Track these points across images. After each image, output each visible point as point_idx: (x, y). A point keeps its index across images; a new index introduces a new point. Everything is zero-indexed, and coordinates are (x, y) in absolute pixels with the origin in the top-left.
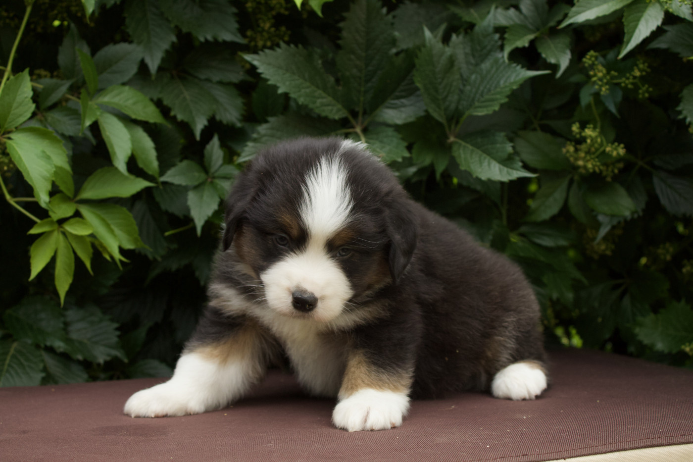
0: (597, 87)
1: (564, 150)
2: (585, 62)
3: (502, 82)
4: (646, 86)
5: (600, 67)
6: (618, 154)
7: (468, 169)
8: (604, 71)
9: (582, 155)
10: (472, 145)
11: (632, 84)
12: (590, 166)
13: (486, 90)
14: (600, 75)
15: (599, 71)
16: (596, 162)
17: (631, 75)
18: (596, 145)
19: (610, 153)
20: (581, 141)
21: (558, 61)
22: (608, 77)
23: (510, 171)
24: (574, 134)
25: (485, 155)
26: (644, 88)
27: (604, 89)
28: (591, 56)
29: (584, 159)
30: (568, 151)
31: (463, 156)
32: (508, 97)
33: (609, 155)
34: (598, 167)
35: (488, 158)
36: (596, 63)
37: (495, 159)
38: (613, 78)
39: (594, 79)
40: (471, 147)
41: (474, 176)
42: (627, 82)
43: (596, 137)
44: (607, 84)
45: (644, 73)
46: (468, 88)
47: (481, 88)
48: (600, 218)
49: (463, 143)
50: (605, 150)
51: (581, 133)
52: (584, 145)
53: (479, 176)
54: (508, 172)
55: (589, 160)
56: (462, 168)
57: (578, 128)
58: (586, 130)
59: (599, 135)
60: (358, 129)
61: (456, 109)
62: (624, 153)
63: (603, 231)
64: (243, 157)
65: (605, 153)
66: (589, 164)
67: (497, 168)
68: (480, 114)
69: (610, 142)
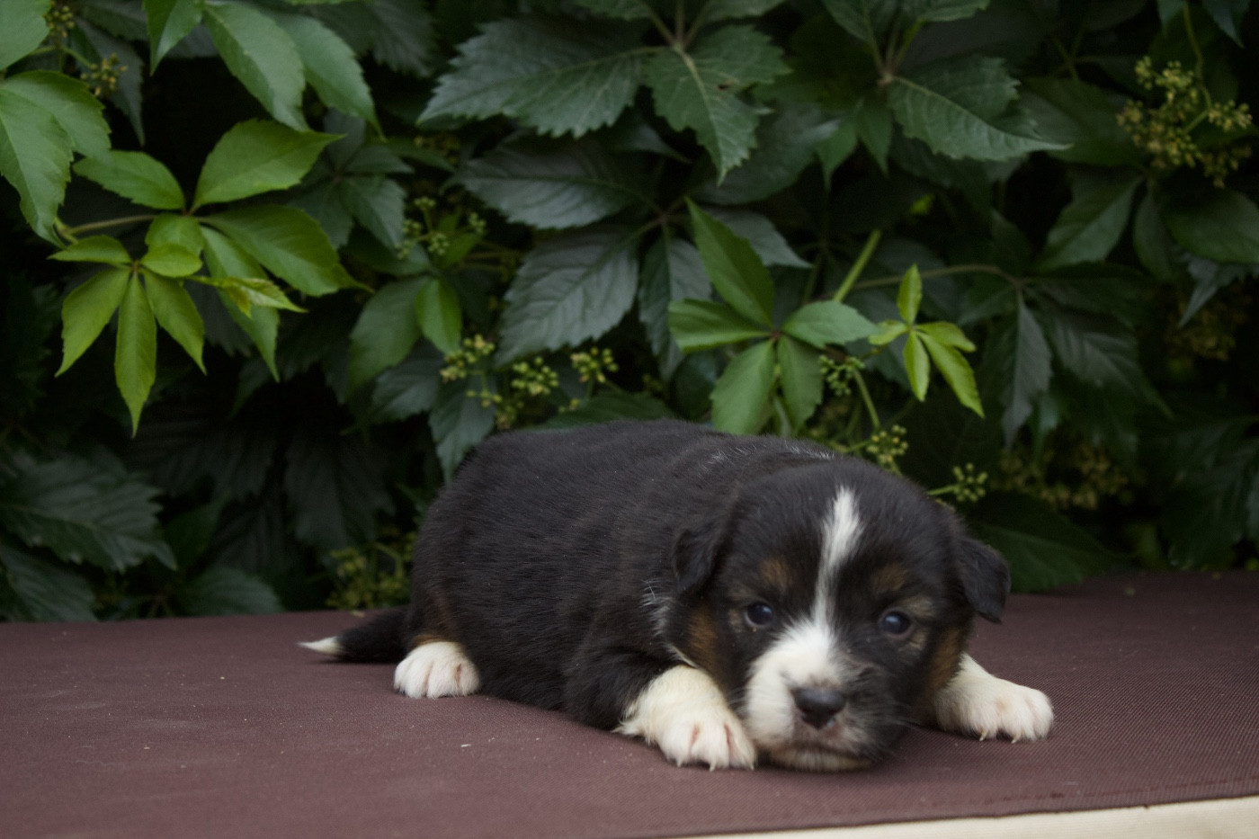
1: (1121, 119)
6: (1236, 124)
7: (923, 138)
9: (1159, 128)
10: (930, 88)
12: (1173, 151)
16: (1187, 143)
18: (1187, 106)
19: (1219, 123)
20: (1154, 99)
23: (1012, 138)
24: (1140, 81)
25: (958, 108)
29: (1163, 138)
30: (1128, 121)
31: (910, 110)
33: (1215, 129)
34: (1192, 153)
35: (965, 112)
37: (981, 116)
40: (928, 93)
41: (935, 151)
43: (1188, 87)
48: (1194, 270)
49: (912, 85)
50: (1207, 118)
51: (1153, 80)
52: (1164, 108)
53: (946, 152)
54: (1007, 143)
55: (1173, 140)
56: (910, 134)
57: (1148, 69)
58: (1166, 73)
59: (1195, 83)
60: (678, 47)
61: (898, 11)
62: (1249, 122)
63: (1199, 299)
64: (432, 111)
65: (1207, 126)
66: (1173, 149)
67: (985, 135)
68: (947, 19)
69: (1219, 98)
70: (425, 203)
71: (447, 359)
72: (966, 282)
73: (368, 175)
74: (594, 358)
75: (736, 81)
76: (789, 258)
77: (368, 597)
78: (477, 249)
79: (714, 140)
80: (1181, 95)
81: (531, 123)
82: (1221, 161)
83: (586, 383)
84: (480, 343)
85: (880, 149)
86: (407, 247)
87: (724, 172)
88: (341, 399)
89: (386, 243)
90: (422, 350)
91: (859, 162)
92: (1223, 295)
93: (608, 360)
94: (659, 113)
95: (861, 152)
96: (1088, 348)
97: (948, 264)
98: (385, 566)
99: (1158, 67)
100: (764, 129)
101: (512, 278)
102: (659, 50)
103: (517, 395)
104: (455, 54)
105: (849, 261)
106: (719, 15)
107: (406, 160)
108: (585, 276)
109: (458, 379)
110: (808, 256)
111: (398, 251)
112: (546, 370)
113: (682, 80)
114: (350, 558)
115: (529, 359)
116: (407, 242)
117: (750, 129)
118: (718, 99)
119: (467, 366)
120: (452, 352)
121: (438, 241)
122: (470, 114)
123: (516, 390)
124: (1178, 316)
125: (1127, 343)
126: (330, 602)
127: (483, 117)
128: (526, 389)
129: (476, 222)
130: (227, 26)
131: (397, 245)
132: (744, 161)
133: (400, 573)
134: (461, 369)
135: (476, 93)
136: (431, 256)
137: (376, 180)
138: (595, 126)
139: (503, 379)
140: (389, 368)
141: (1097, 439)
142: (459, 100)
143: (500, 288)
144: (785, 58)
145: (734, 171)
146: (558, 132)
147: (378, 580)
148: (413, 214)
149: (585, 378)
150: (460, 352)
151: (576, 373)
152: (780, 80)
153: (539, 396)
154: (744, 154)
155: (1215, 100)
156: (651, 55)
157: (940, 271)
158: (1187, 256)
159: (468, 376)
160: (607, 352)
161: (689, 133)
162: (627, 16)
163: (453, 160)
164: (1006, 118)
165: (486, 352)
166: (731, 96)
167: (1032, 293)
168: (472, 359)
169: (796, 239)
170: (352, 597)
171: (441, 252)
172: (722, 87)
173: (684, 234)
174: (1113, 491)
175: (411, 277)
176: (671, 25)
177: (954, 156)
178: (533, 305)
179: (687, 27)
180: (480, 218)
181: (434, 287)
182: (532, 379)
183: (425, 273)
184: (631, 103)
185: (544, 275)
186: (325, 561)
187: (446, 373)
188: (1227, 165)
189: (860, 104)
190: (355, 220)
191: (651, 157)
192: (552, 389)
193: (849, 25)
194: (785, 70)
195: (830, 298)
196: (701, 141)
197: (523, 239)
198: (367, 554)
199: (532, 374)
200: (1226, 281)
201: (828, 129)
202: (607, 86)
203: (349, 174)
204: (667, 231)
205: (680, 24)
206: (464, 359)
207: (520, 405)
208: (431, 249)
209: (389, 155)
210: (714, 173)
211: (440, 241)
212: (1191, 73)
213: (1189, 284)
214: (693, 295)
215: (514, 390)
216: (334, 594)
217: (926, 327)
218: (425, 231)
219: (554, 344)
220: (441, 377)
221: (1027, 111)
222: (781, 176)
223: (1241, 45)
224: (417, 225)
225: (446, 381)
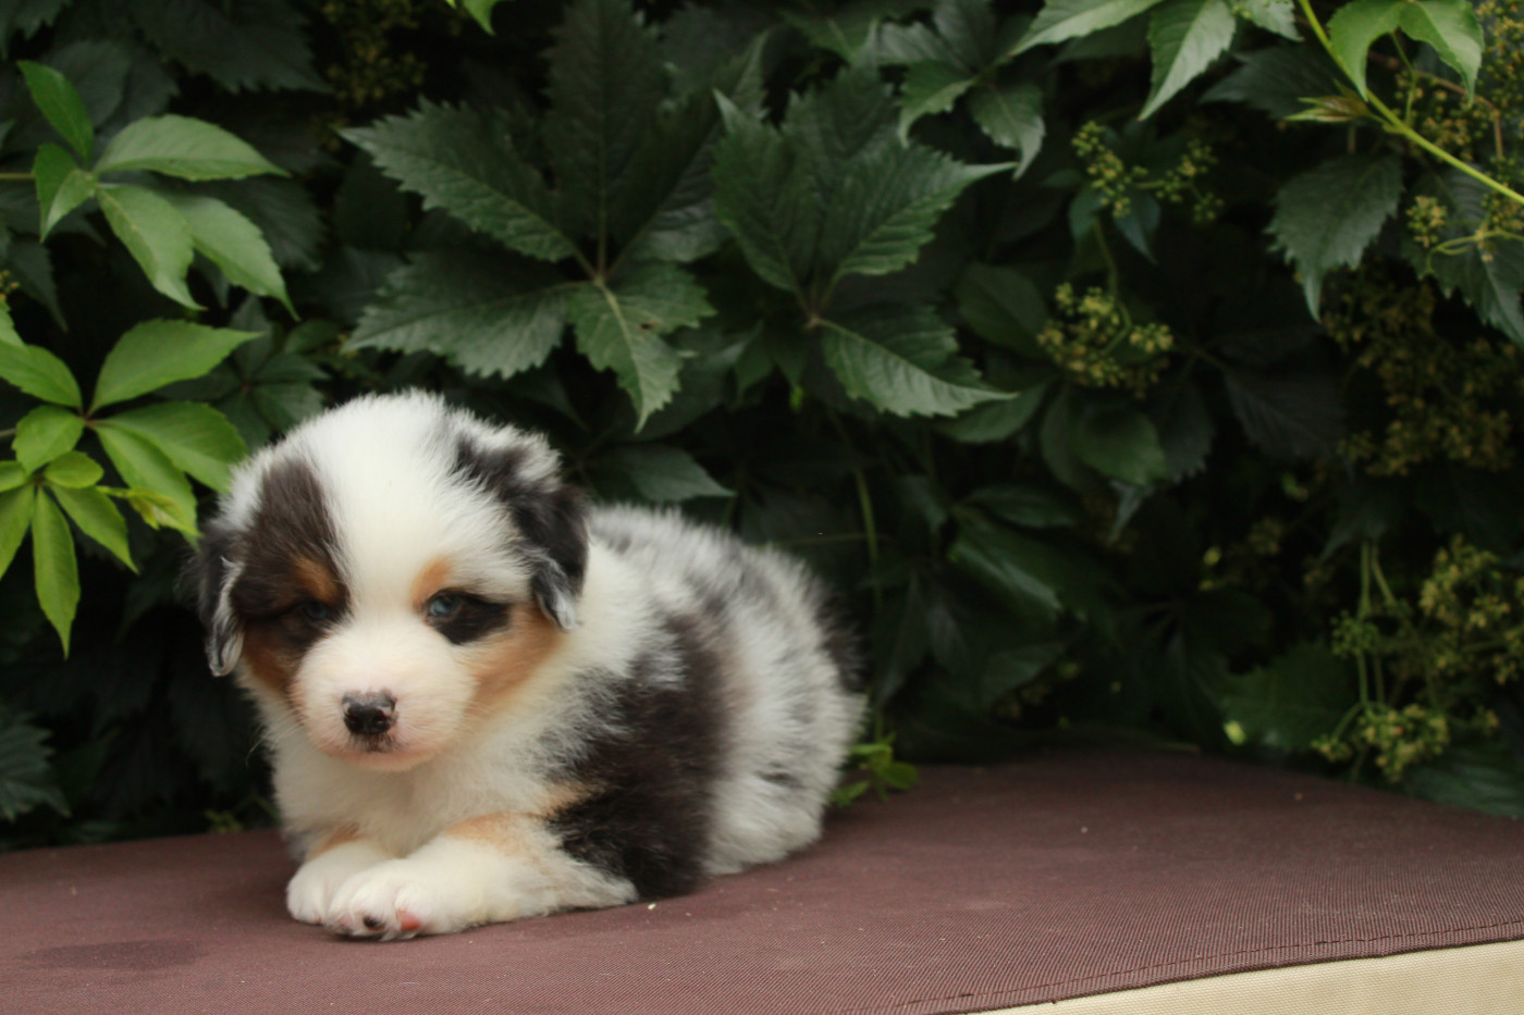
0: (1104, 200)
1: (1041, 339)
2: (1077, 147)
4: (1210, 196)
5: (1110, 157)
6: (1157, 346)
7: (867, 397)
8: (1119, 166)
9: (1081, 349)
10: (865, 335)
11: (1180, 192)
12: (1097, 373)
14: (1110, 174)
15: (1110, 166)
16: (1110, 364)
17: (1176, 173)
18: (1109, 330)
19: (1140, 345)
21: (1017, 141)
22: (1128, 180)
26: (1205, 201)
27: (1119, 206)
28: (1091, 135)
29: (1084, 358)
30: (1050, 342)
31: (847, 363)
32: (934, 229)
33: (1137, 349)
34: (1116, 375)
36: (1101, 148)
37: (922, 365)
38: (1138, 179)
39: (1099, 184)
40: (862, 340)
42: (1169, 188)
43: (1110, 312)
44: (1125, 194)
45: (1204, 169)
49: (843, 331)
50: (1129, 340)
51: (1075, 306)
53: (892, 409)
55: (1095, 361)
57: (1069, 296)
58: (1088, 299)
60: (599, 281)
62: (1170, 343)
65: (1127, 346)
66: (1096, 370)
67: (927, 387)
69: (1140, 322)
75: (661, 321)
79: (635, 382)
81: (457, 360)
87: (645, 415)
99: (1080, 292)
102: (582, 285)
113: (605, 317)
117: (673, 372)
118: (640, 338)
132: (666, 404)
138: (524, 367)
144: (711, 299)
145: (656, 417)
146: (486, 374)
152: (706, 323)
154: (667, 398)
155: (1136, 323)
161: (610, 375)
162: (553, 257)
166: (654, 338)
172: (646, 326)
177: (900, 413)
188: (1147, 378)
194: (710, 312)
196: (622, 384)
202: (534, 325)
205: (602, 259)
212: (1110, 293)
221: (964, 366)
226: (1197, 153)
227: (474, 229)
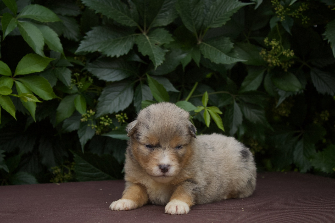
0: (278, 17)
1: (260, 54)
2: (272, 3)
3: (228, 9)
5: (281, 6)
6: (290, 55)
7: (209, 58)
8: (283, 8)
9: (270, 56)
10: (211, 45)
11: (298, 15)
12: (274, 62)
13: (219, 14)
14: (280, 10)
15: (280, 8)
16: (278, 60)
17: (298, 11)
18: (278, 50)
19: (286, 55)
20: (269, 48)
22: (285, 11)
23: (232, 58)
24: (265, 44)
25: (218, 50)
26: (305, 18)
27: (282, 18)
29: (271, 58)
30: (262, 54)
31: (205, 51)
32: (231, 17)
34: (279, 62)
35: (220, 51)
36: (278, 3)
37: (224, 53)
38: (289, 12)
39: (277, 12)
40: (210, 46)
41: (212, 62)
42: (295, 14)
43: (278, 45)
44: (284, 15)
45: (305, 10)
46: (209, 13)
47: (216, 13)
48: (280, 93)
49: (206, 44)
50: (282, 54)
51: (268, 43)
52: (271, 51)
53: (215, 62)
54: (231, 59)
55: (274, 59)
56: (205, 57)
57: (268, 41)
58: (272, 42)
59: (279, 44)
60: (144, 34)
61: (202, 25)
62: (293, 55)
63: (281, 101)
64: (79, 50)
65: (282, 56)
66: (274, 61)
67: (225, 57)
68: (215, 27)
69: (286, 48)
70: (77, 74)
71: (82, 116)
72: (220, 96)
73: (62, 67)
74: (122, 116)
75: (159, 43)
76: (174, 89)
77: (61, 179)
78: (91, 87)
79: (154, 58)
80: (276, 47)
81: (105, 53)
82: (286, 65)
83: (120, 122)
84: (91, 112)
85: (198, 60)
86: (72, 86)
87: (156, 67)
88: (54, 126)
89: (66, 85)
90: (76, 113)
91: (192, 64)
92: (287, 100)
93: (125, 116)
94: (139, 51)
95: (193, 62)
96: (252, 113)
97: (216, 91)
98: (66, 171)
99: (270, 40)
100: (167, 55)
101: (100, 94)
102: (139, 34)
103: (101, 126)
104: (85, 35)
105: (190, 90)
106: (155, 25)
107: (72, 63)
108: (119, 94)
109: (85, 121)
110: (179, 89)
111: (70, 87)
112: (109, 119)
113: (146, 42)
114: (56, 169)
115: (104, 116)
116: (72, 85)
117: (163, 56)
118: (155, 47)
119: (88, 118)
120: (84, 114)
121: (80, 84)
122: (89, 51)
123: (101, 124)
124: (276, 105)
125: (262, 112)
126: (51, 181)
127: (92, 52)
128: (104, 124)
129: (90, 79)
130: (24, 28)
131: (69, 85)
132: (162, 64)
133: (70, 173)
134: (86, 119)
135: (90, 46)
136: (78, 88)
137: (64, 68)
138: (122, 54)
139: (97, 121)
140: (67, 118)
141: (254, 137)
142: (86, 47)
143: (97, 97)
144: (172, 37)
145: (159, 67)
146: (112, 56)
147: (64, 175)
148: (73, 77)
149: (119, 121)
150: (86, 114)
151: (117, 120)
152: (171, 43)
153: (107, 126)
154: (162, 62)
155: (285, 49)
156: (137, 36)
157: (213, 93)
158: (278, 89)
159: (88, 121)
160: (125, 114)
161: (147, 56)
162: (131, 25)
163: (85, 63)
164: (230, 53)
165: (93, 114)
166: (158, 47)
167: (237, 99)
168: (89, 116)
169: (175, 84)
170: (57, 179)
171: (81, 87)
172: (156, 44)
173: (146, 83)
174: (259, 151)
175: (73, 94)
176: (143, 28)
177: (217, 63)
178: (106, 102)
179: (147, 28)
180: (91, 79)
181: (79, 97)
182: (105, 121)
183: (77, 93)
184: (132, 48)
185: (108, 94)
186: (50, 170)
187: (82, 120)
188: (288, 66)
189: (192, 49)
190: (58, 79)
191: (137, 63)
192: (111, 124)
193: (190, 28)
194: (172, 40)
195: (185, 100)
196: (150, 59)
197: (103, 84)
198: (61, 168)
199: (105, 120)
200: (288, 96)
201: (184, 56)
202: (125, 44)
203: (56, 67)
204: (141, 82)
205: (145, 28)
206: (87, 116)
207: (102, 128)
208: (78, 87)
209: (67, 61)
210: (154, 67)
211: (81, 85)
212: (278, 42)
213: (278, 97)
214: (148, 99)
215: (100, 124)
216: (52, 179)
217: (209, 108)
218: (77, 82)
219: (111, 112)
220: (81, 121)
221: (236, 51)
222: (172, 68)
223: (291, 35)
224: (74, 80)
225: (82, 122)
226: (304, 6)
227: (109, 18)
